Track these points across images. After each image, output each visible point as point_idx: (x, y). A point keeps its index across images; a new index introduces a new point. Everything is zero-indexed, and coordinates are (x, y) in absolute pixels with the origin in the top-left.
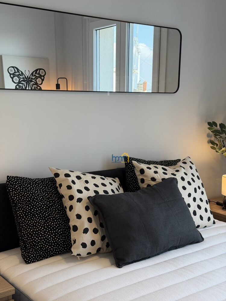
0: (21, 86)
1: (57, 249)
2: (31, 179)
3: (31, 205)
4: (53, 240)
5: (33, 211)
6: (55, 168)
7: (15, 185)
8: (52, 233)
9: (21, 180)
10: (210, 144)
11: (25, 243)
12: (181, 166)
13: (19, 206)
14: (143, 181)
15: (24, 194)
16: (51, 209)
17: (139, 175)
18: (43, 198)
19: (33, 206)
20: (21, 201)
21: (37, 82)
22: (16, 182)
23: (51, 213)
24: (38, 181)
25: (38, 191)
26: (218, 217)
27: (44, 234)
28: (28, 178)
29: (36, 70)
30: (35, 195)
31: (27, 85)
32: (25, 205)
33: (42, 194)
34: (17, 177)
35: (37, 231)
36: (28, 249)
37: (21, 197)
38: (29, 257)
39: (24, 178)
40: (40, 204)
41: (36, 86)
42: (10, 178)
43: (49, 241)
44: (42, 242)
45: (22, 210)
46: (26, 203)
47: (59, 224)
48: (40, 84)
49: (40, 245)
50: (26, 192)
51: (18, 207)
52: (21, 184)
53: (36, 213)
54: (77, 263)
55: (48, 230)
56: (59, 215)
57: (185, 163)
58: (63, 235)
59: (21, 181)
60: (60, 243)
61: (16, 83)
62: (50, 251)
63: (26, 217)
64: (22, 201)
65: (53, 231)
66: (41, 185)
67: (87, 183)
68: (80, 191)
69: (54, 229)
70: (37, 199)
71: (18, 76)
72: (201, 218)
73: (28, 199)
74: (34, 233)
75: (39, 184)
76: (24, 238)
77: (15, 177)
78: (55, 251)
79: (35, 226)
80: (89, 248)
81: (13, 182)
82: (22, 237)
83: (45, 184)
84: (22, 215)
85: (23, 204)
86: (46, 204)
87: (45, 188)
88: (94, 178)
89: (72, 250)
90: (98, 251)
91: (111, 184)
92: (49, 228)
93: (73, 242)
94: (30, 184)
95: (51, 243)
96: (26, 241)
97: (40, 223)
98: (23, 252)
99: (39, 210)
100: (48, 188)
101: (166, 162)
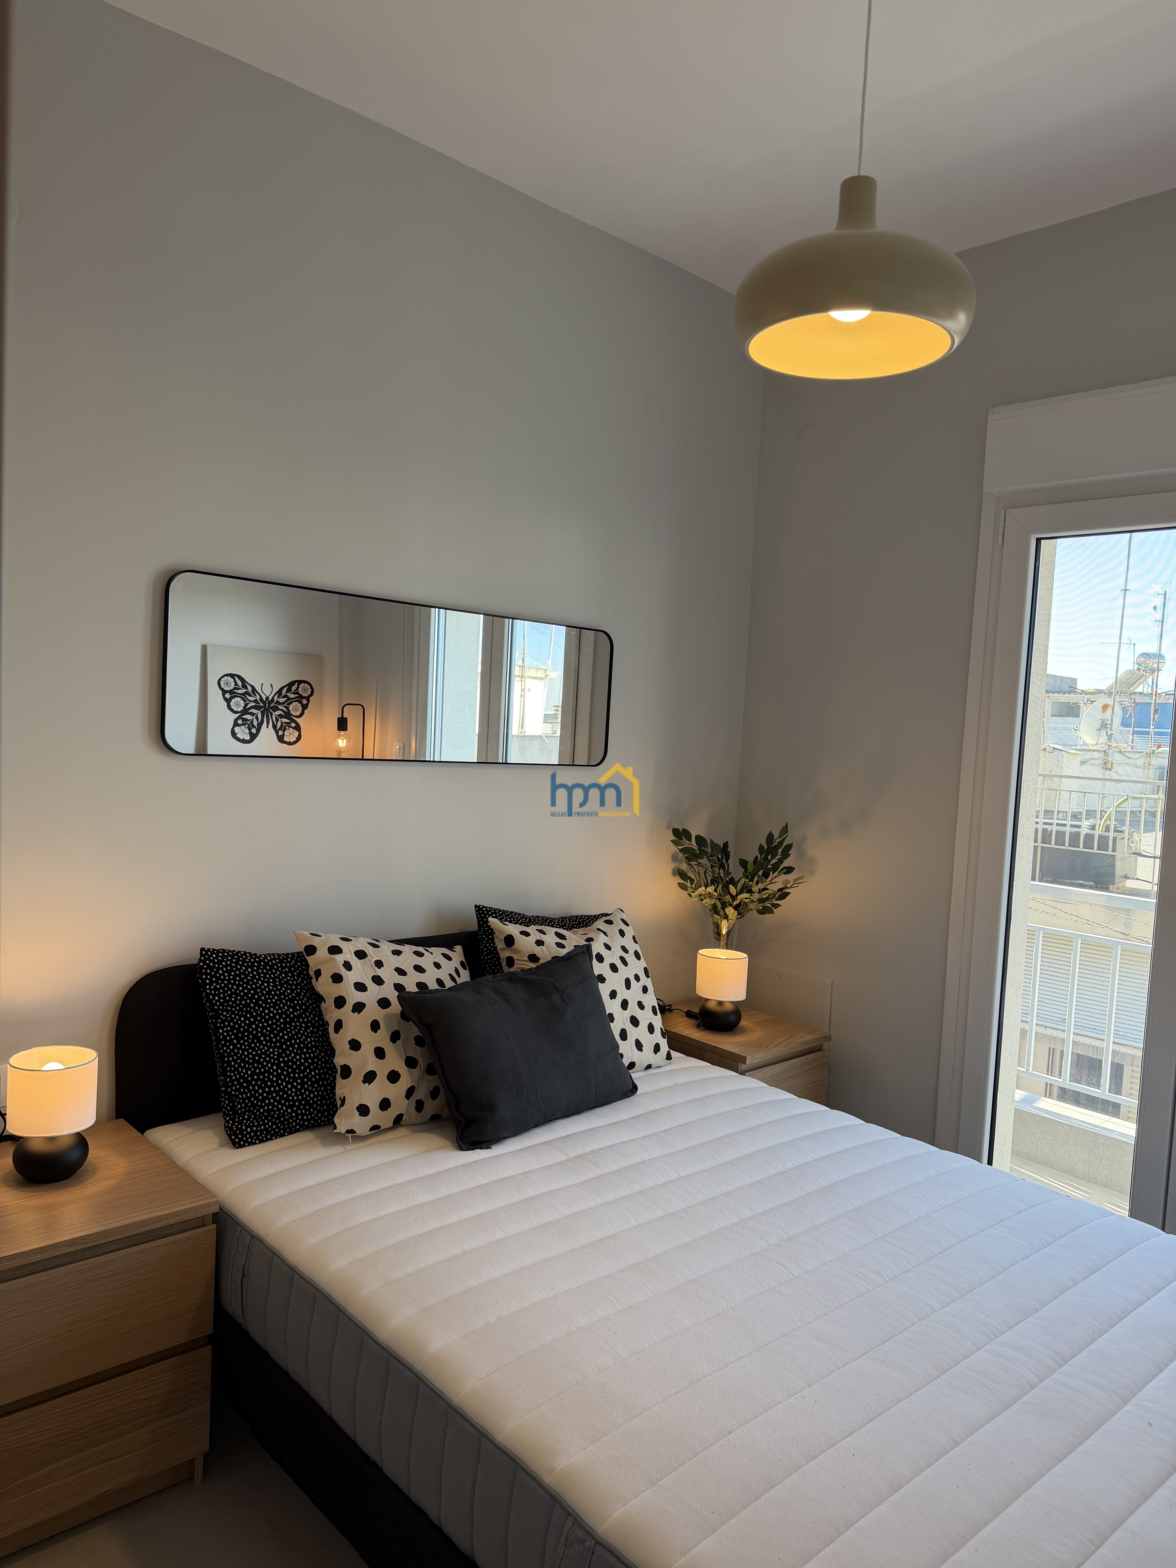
0: (249, 720)
1: (305, 1114)
2: (255, 954)
3: (251, 1014)
4: (296, 1095)
5: (256, 1029)
7: (218, 969)
8: (295, 1079)
9: (232, 957)
10: (678, 876)
11: (233, 1102)
12: (599, 929)
13: (223, 1016)
14: (510, 961)
15: (238, 989)
16: (295, 1023)
17: (502, 949)
18: (280, 1000)
19: (255, 1018)
20: (228, 1005)
22: (220, 962)
23: (296, 1034)
24: (271, 960)
25: (268, 983)
26: (678, 1043)
27: (277, 1082)
28: (249, 953)
30: (261, 992)
31: (265, 719)
32: (238, 1014)
34: (224, 951)
35: (261, 1073)
36: (239, 1115)
37: (230, 996)
38: (241, 1133)
39: (239, 952)
40: (272, 1012)
41: (288, 721)
42: (207, 954)
43: (288, 1096)
45: (229, 1025)
46: (241, 1010)
47: (312, 1059)
48: (296, 717)
49: (266, 1105)
50: (242, 986)
51: (221, 1019)
52: (232, 967)
53: (261, 1032)
54: (348, 1147)
55: (287, 1071)
56: (314, 1038)
57: (610, 922)
58: (321, 1083)
59: (231, 961)
60: (313, 1100)
61: (236, 712)
62: (289, 1118)
63: (239, 1042)
64: (232, 1007)
65: (299, 1074)
66: (277, 970)
67: (379, 968)
68: (361, 987)
69: (300, 1069)
70: (265, 1001)
71: (243, 696)
72: (639, 1046)
73: (246, 1000)
74: (255, 1077)
75: (272, 967)
76: (232, 1090)
77: (218, 951)
78: (301, 1120)
79: (258, 1062)
80: (376, 1116)
81: (213, 961)
82: (227, 1087)
83: (286, 966)
84: (230, 1036)
85: (233, 1013)
86: (285, 1013)
87: (287, 975)
88: (397, 953)
89: (336, 1120)
90: (398, 1121)
91: (437, 966)
92: (289, 1067)
93: (339, 1103)
94: (252, 967)
95: (293, 1100)
96: (237, 1096)
97: (269, 1056)
98: (228, 1122)
99: (269, 1025)
100: (293, 976)
101: (569, 920)
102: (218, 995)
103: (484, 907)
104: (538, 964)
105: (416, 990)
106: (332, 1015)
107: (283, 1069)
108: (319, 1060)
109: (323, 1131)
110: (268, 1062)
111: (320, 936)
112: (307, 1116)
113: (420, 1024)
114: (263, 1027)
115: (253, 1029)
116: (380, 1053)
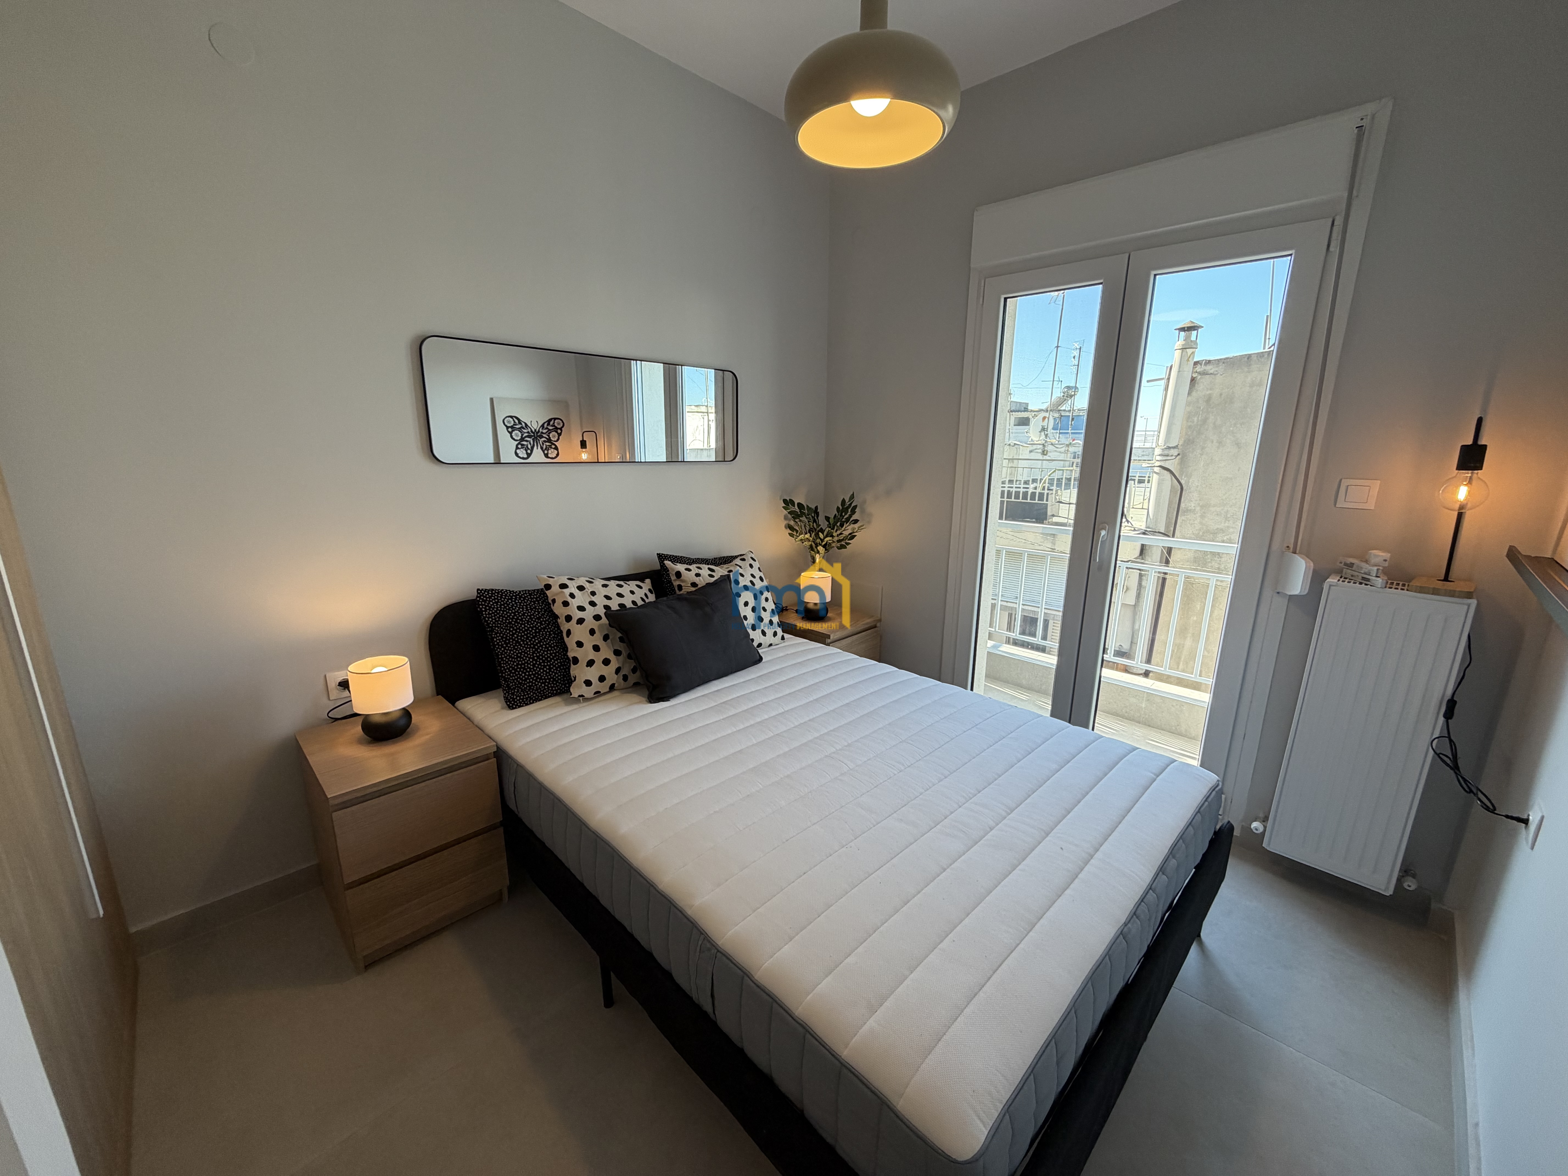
0: (524, 445)
1: (554, 687)
2: (513, 591)
3: (513, 628)
4: (546, 676)
5: (517, 637)
6: (545, 576)
7: (490, 601)
8: (545, 666)
9: (498, 593)
10: (788, 529)
11: (507, 682)
13: (496, 630)
14: (680, 587)
15: (503, 613)
16: (543, 632)
17: (675, 580)
18: (531, 619)
19: (516, 630)
20: (498, 624)
21: (550, 438)
22: (490, 597)
23: (544, 639)
24: (524, 594)
25: (523, 608)
26: (789, 629)
27: (533, 668)
28: (509, 590)
29: (549, 421)
30: (518, 614)
31: (535, 444)
32: (505, 629)
33: (529, 612)
34: (493, 590)
35: (522, 664)
36: (512, 690)
37: (499, 618)
38: (514, 700)
39: (503, 590)
40: (527, 626)
41: (550, 444)
42: (481, 592)
43: (542, 676)
44: (531, 678)
45: (500, 636)
46: (507, 626)
47: (555, 653)
48: (555, 441)
49: (528, 683)
50: (506, 611)
51: (495, 632)
52: (498, 600)
53: (521, 639)
54: (581, 705)
55: (539, 662)
56: (556, 641)
57: (743, 560)
59: (497, 596)
60: (558, 678)
61: (516, 440)
62: (544, 690)
63: (507, 646)
64: (501, 624)
65: (547, 663)
66: (528, 600)
67: (593, 596)
68: (581, 608)
69: (547, 660)
70: (521, 620)
71: (520, 429)
72: (764, 633)
73: (509, 620)
74: (519, 667)
75: (524, 599)
76: (505, 675)
77: (489, 590)
78: (551, 690)
79: (520, 657)
80: (596, 685)
81: (485, 597)
82: (502, 673)
83: (534, 598)
84: (501, 642)
85: (502, 628)
86: (535, 626)
87: (535, 603)
88: (605, 586)
89: (571, 690)
90: (612, 688)
91: (632, 592)
92: (540, 659)
93: (573, 679)
94: (511, 599)
95: (545, 679)
96: (509, 679)
97: (527, 653)
98: (505, 694)
99: (525, 634)
100: (539, 603)
101: (719, 559)
102: (491, 618)
103: (663, 554)
104: (697, 588)
105: (619, 608)
106: (565, 626)
107: (536, 661)
108: (559, 654)
109: (565, 696)
110: (526, 657)
111: (554, 578)
112: (555, 687)
113: (620, 629)
114: (522, 636)
115: (515, 638)
116: (596, 648)
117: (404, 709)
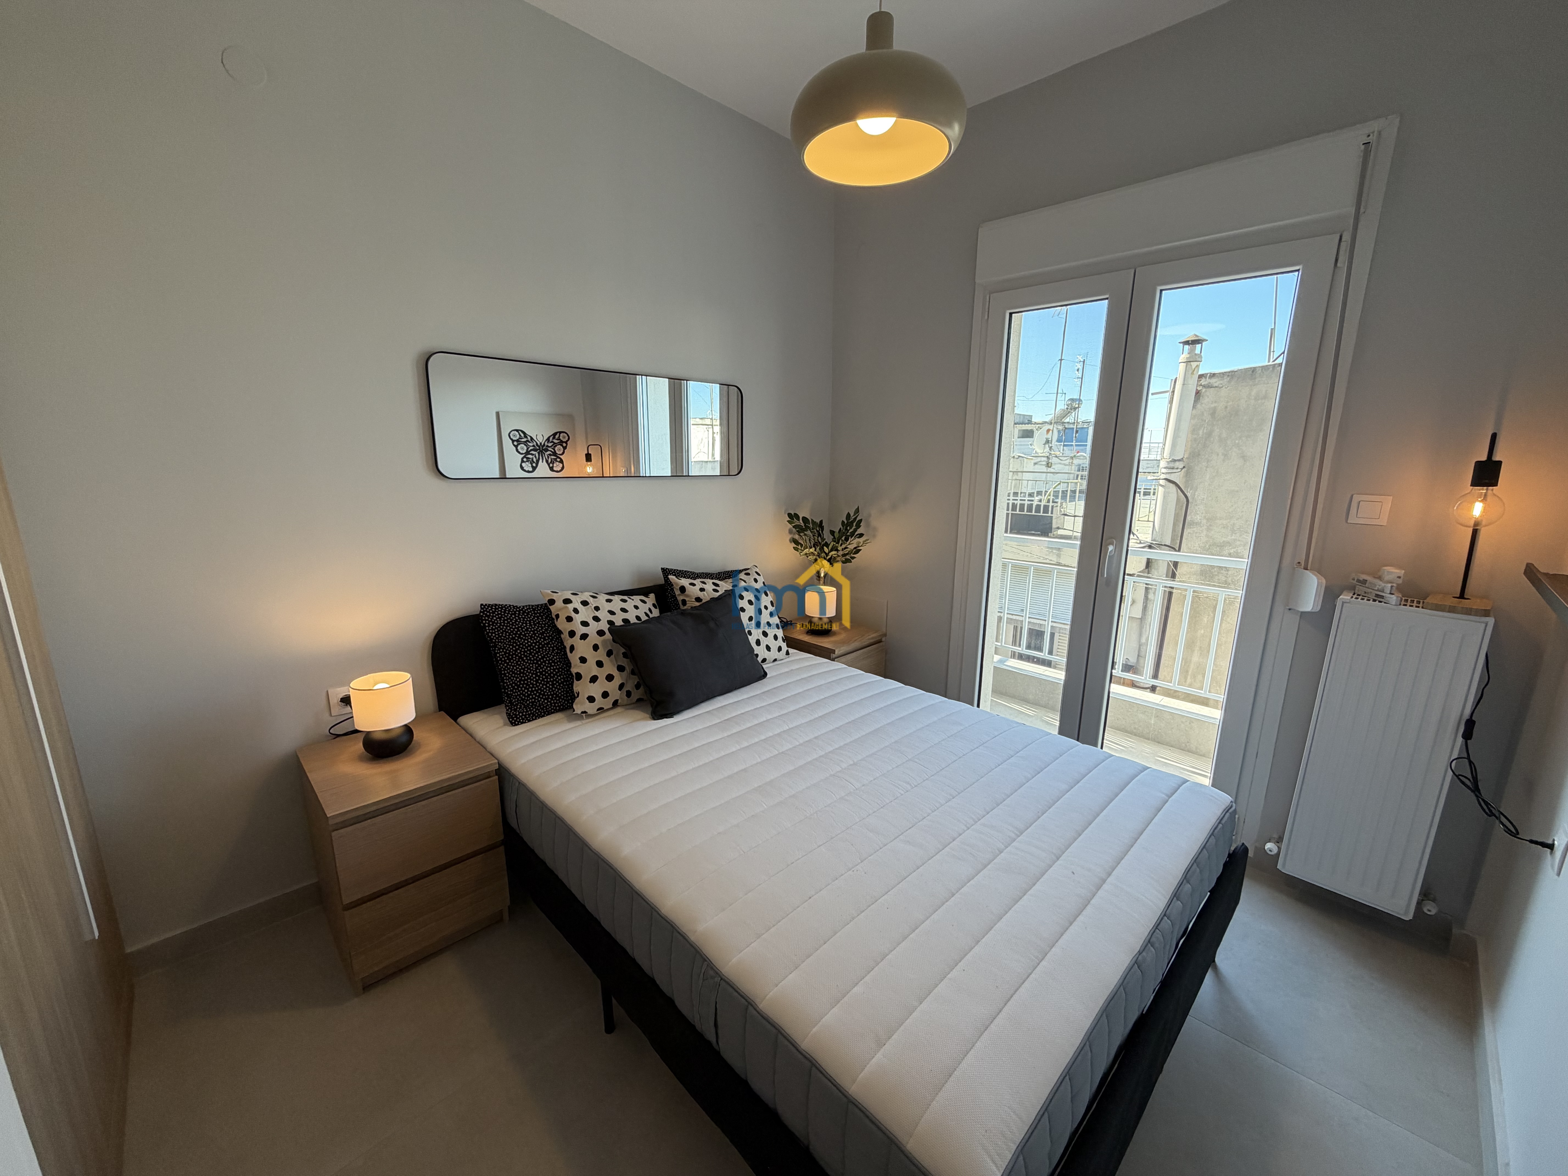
0: (530, 458)
1: (556, 703)
2: (516, 606)
3: (516, 643)
4: (549, 692)
5: (520, 653)
6: (549, 592)
7: (493, 616)
8: (548, 682)
9: (502, 608)
10: (793, 543)
11: (510, 698)
12: (741, 579)
13: (499, 645)
14: (684, 602)
15: (506, 628)
16: (546, 648)
17: (679, 595)
18: (535, 634)
19: (519, 646)
20: (502, 639)
21: (555, 451)
22: (493, 612)
23: (547, 654)
24: (527, 609)
25: (526, 623)
26: (793, 645)
28: (513, 606)
29: (555, 434)
30: (522, 630)
31: (541, 457)
32: (508, 644)
33: (532, 628)
34: (496, 605)
35: (525, 680)
36: (515, 706)
37: (502, 633)
38: (516, 717)
39: (506, 605)
40: (530, 642)
41: (555, 457)
42: (484, 607)
43: (544, 692)
45: (503, 651)
46: (510, 641)
47: (558, 669)
48: (560, 455)
49: (530, 699)
50: (509, 626)
51: (498, 648)
52: (502, 615)
53: (524, 654)
54: (584, 722)
55: (542, 677)
56: (559, 656)
57: (748, 574)
58: (565, 683)
59: (501, 611)
60: (561, 694)
61: (522, 454)
62: (547, 706)
63: (510, 662)
64: (504, 640)
65: (550, 679)
66: (531, 615)
67: (597, 611)
68: (585, 624)
69: (550, 676)
70: (525, 635)
71: (525, 443)
72: (768, 648)
74: (522, 682)
75: (528, 614)
76: (508, 691)
77: (492, 605)
78: (554, 706)
79: (523, 673)
80: (599, 702)
81: (489, 612)
82: (505, 689)
83: (538, 613)
84: (504, 658)
85: (505, 643)
86: (538, 642)
87: (538, 619)
88: (609, 601)
89: (574, 706)
90: (615, 704)
91: (636, 607)
92: (543, 675)
93: (576, 695)
94: (515, 614)
95: (547, 695)
96: (512, 695)
97: (530, 669)
98: (507, 710)
99: (528, 650)
100: (542, 618)
101: (724, 574)
102: (495, 633)
103: (667, 569)
104: (701, 603)
105: (622, 624)
106: (568, 642)
107: (539, 677)
108: (563, 669)
109: (569, 712)
110: (529, 673)
111: (557, 593)
112: (558, 703)
113: (624, 645)
114: (525, 652)
115: (518, 653)
116: (600, 664)
117: (406, 725)
